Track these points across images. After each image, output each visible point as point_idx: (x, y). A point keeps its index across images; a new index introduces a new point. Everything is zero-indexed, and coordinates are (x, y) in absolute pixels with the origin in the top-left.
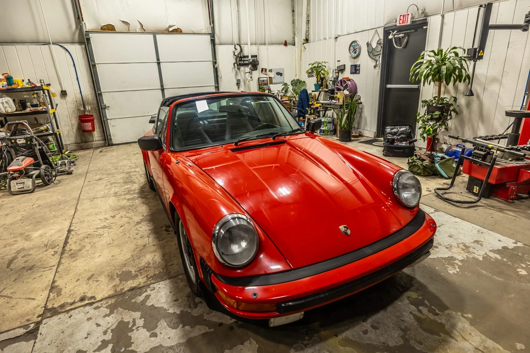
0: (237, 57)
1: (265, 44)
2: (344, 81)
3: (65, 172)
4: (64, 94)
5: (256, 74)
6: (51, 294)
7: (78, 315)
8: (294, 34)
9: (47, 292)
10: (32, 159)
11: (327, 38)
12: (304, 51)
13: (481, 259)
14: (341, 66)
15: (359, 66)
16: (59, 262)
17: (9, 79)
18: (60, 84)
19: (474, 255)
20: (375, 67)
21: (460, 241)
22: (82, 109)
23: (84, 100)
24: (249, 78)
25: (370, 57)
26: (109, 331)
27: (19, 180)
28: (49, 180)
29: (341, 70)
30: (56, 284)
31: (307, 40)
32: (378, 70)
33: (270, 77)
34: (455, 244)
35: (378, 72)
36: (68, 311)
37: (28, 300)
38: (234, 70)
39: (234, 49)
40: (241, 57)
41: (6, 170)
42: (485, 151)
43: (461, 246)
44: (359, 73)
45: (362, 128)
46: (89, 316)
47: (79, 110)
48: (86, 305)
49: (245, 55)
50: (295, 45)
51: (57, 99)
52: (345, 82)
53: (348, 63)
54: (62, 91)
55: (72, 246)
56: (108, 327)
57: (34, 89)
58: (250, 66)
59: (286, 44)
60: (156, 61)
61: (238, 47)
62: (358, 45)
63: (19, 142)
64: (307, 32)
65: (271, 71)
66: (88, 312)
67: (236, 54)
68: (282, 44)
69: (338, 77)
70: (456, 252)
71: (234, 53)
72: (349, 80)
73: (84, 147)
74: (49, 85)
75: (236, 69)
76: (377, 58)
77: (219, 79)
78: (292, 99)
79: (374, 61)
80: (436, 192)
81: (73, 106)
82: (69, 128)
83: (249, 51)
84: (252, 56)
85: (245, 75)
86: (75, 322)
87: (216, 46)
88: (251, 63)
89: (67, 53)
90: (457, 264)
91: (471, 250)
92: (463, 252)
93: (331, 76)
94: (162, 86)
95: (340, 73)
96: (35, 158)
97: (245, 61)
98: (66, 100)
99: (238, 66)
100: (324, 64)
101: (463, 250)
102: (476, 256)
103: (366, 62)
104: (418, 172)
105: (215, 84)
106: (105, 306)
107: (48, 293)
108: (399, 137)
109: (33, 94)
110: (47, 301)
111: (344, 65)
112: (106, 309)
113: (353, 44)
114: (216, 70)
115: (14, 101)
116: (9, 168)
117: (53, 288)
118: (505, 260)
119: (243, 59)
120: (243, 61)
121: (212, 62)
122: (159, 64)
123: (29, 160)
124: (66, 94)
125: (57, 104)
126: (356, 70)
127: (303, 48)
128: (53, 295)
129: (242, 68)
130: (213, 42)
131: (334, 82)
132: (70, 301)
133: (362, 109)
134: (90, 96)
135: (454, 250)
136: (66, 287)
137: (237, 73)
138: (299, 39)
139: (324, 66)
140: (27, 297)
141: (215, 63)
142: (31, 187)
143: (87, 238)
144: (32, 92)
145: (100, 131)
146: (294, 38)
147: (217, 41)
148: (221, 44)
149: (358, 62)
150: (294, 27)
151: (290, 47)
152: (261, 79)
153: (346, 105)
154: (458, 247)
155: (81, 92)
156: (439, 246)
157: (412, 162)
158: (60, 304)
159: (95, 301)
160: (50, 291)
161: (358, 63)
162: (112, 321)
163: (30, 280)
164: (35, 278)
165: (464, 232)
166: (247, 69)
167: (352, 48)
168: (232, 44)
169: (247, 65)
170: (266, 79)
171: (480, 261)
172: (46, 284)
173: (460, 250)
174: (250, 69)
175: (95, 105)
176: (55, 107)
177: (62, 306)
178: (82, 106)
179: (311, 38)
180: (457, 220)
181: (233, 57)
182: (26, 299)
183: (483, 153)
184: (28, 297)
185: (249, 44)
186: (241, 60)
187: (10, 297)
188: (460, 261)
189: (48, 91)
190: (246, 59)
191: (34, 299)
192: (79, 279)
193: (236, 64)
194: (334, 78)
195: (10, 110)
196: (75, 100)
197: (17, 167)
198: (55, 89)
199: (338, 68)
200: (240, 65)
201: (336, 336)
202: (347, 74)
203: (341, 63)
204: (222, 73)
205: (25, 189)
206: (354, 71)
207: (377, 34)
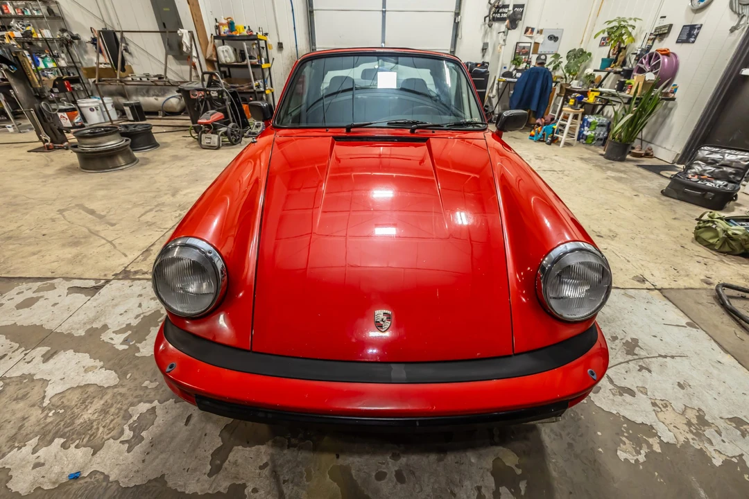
0: (493, 6)
2: (657, 55)
4: (280, 46)
5: (516, 36)
7: (137, 288)
10: (222, 114)
13: (718, 461)
14: (665, 26)
15: (700, 28)
17: (231, 25)
18: (278, 35)
19: (707, 445)
20: (733, 30)
21: (696, 403)
23: (299, 55)
24: (502, 42)
25: (732, 7)
27: (209, 135)
28: (236, 141)
29: (660, 35)
30: (152, 248)
33: (535, 43)
34: (679, 406)
35: (736, 41)
36: (134, 280)
38: (483, 27)
40: (498, 7)
41: (197, 123)
43: (692, 415)
44: (693, 41)
45: (657, 143)
49: (506, 3)
51: (273, 52)
52: (657, 57)
53: (680, 21)
54: (279, 43)
56: (144, 311)
57: (251, 38)
58: (507, 21)
60: (381, 9)
63: (213, 95)
65: (540, 32)
69: (650, 47)
70: (667, 422)
72: (667, 55)
74: (266, 34)
75: (487, 26)
76: (746, 11)
77: (458, 40)
78: (558, 80)
79: (735, 16)
80: (717, 291)
81: (288, 62)
84: (515, 6)
85: (497, 37)
88: (509, 17)
90: (650, 446)
91: (709, 432)
92: (686, 428)
93: (638, 46)
95: (656, 41)
96: (225, 112)
97: (504, 13)
98: (282, 54)
99: (490, 20)
100: (631, 22)
101: (689, 424)
102: (710, 450)
103: (717, 17)
104: (711, 241)
105: (451, 47)
108: (717, 170)
109: (253, 44)
111: (670, 26)
114: (457, 26)
115: (235, 50)
116: (199, 121)
117: (147, 250)
119: (500, 10)
120: (501, 13)
121: (453, 14)
122: (384, 12)
123: (219, 115)
124: (283, 47)
125: (273, 60)
126: (690, 35)
129: (496, 25)
131: (639, 57)
132: (145, 269)
133: (671, 109)
135: (668, 416)
137: (486, 33)
139: (631, 26)
141: (457, 14)
142: (216, 144)
144: (252, 42)
149: (699, 19)
152: (520, 45)
153: (637, 99)
154: (683, 413)
156: (639, 395)
157: (708, 221)
161: (699, 22)
165: (721, 389)
166: (502, 26)
169: (503, 20)
170: (529, 45)
171: (713, 466)
172: (147, 244)
173: (681, 422)
174: (507, 26)
176: (271, 61)
180: (728, 359)
181: (488, 6)
182: (122, 253)
184: (125, 252)
186: (498, 12)
188: (661, 443)
189: (266, 41)
190: (506, 10)
193: (487, 19)
194: (642, 50)
195: (229, 60)
196: (290, 55)
197: (205, 121)
198: (272, 41)
199: (656, 29)
200: (494, 19)
201: (338, 457)
202: (669, 43)
203: (666, 22)
204: (464, 30)
205: (211, 144)
206: (685, 37)
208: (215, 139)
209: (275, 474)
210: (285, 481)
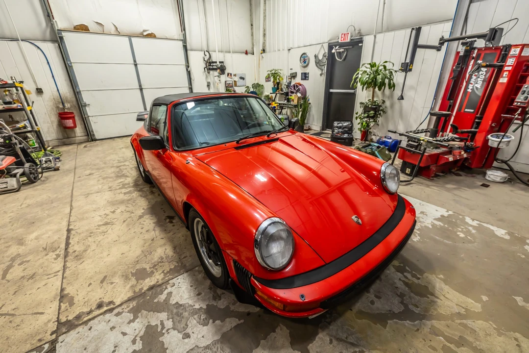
0: (207, 62)
1: (229, 52)
2: (297, 85)
3: (51, 168)
4: (39, 91)
5: (223, 78)
6: (62, 304)
7: (100, 325)
8: (253, 45)
9: (56, 303)
10: (13, 158)
11: (281, 50)
12: (262, 60)
14: (294, 73)
15: (308, 74)
16: (64, 266)
18: (35, 82)
20: (321, 75)
22: (61, 106)
23: (62, 97)
24: (218, 81)
25: (317, 66)
26: (138, 339)
27: (3, 180)
28: (35, 178)
29: (293, 77)
30: (65, 292)
31: (264, 51)
32: (324, 78)
33: (234, 81)
35: (323, 80)
36: (86, 323)
37: (35, 315)
38: (204, 73)
39: (204, 55)
40: (210, 63)
42: (417, 143)
44: (308, 79)
45: (311, 124)
46: (111, 324)
47: (58, 107)
48: (105, 312)
49: (214, 61)
50: (253, 54)
51: (32, 97)
53: (299, 71)
54: (37, 89)
55: (75, 247)
56: (135, 335)
57: (4, 86)
58: (218, 70)
59: (246, 53)
60: (133, 62)
61: (207, 53)
62: (307, 56)
64: (264, 43)
65: (235, 75)
66: (109, 321)
67: (206, 60)
68: (243, 53)
69: (290, 83)
71: (204, 59)
72: (301, 85)
73: (67, 143)
74: (22, 82)
75: (206, 73)
76: (323, 68)
77: (192, 81)
79: (320, 70)
81: (51, 104)
82: (49, 125)
83: (217, 57)
84: (220, 62)
85: (214, 79)
86: (96, 334)
87: (188, 52)
88: (219, 68)
89: (39, 51)
93: (285, 81)
94: (140, 86)
95: (292, 79)
96: (16, 155)
97: (214, 66)
98: (43, 97)
99: (208, 70)
100: (279, 71)
103: (313, 70)
105: (189, 85)
106: (127, 311)
107: (58, 305)
109: (5, 91)
110: (59, 313)
111: (296, 73)
112: (129, 314)
113: (303, 56)
114: (189, 73)
117: (63, 296)
118: (446, 226)
119: (212, 64)
120: (212, 66)
121: (185, 66)
122: (136, 65)
123: (10, 159)
124: (42, 92)
125: (33, 102)
126: (306, 77)
127: (261, 57)
128: (65, 305)
129: (211, 72)
130: (185, 47)
131: (288, 86)
132: (86, 310)
134: (68, 94)
136: (78, 295)
137: (207, 77)
138: (258, 49)
139: (279, 73)
140: (34, 312)
141: (187, 66)
143: (90, 236)
144: (3, 89)
145: (82, 127)
146: (253, 48)
147: (188, 47)
148: (192, 50)
149: (307, 70)
150: (253, 39)
151: (250, 56)
152: (227, 82)
153: (300, 105)
155: (58, 90)
158: (74, 315)
159: (115, 306)
160: (61, 301)
161: (307, 72)
162: (138, 327)
163: (34, 291)
164: (39, 288)
166: (216, 73)
167: (302, 59)
168: (202, 51)
169: (216, 69)
170: (231, 82)
172: (54, 293)
174: (219, 73)
175: (75, 103)
176: (31, 104)
177: (78, 317)
178: (61, 104)
179: (267, 49)
181: (204, 62)
182: (32, 314)
183: (416, 144)
184: (36, 311)
185: (217, 51)
186: (210, 65)
187: (13, 315)
189: (22, 88)
190: (214, 64)
191: (42, 313)
192: (90, 284)
193: (206, 69)
194: (288, 83)
196: (52, 97)
198: (29, 86)
199: (291, 74)
200: (210, 69)
201: (351, 310)
202: (298, 80)
203: (293, 71)
204: (194, 75)
205: (9, 188)
206: (304, 78)
207: (323, 49)
208: (12, 182)
209: (339, 340)
210: (347, 338)
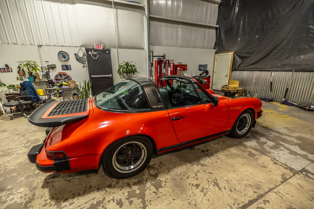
14: (52, 65)
15: (70, 66)
35: (87, 70)
44: (71, 70)
62: (66, 54)
72: (66, 74)
76: (85, 62)
103: (75, 63)
126: (67, 68)
149: (68, 63)
167: (61, 55)
199: (48, 66)
207: (81, 51)
